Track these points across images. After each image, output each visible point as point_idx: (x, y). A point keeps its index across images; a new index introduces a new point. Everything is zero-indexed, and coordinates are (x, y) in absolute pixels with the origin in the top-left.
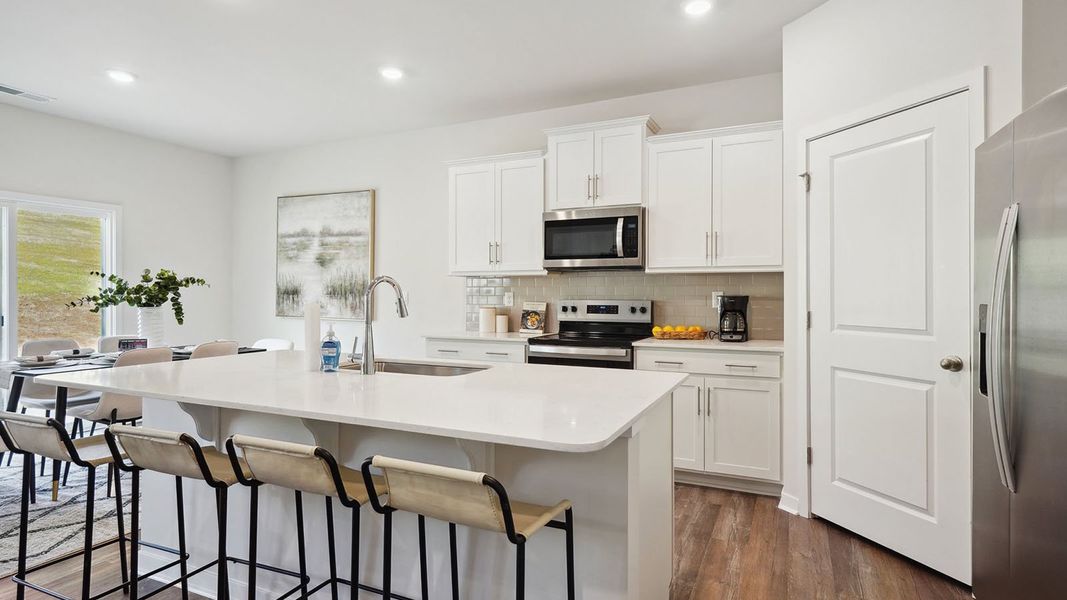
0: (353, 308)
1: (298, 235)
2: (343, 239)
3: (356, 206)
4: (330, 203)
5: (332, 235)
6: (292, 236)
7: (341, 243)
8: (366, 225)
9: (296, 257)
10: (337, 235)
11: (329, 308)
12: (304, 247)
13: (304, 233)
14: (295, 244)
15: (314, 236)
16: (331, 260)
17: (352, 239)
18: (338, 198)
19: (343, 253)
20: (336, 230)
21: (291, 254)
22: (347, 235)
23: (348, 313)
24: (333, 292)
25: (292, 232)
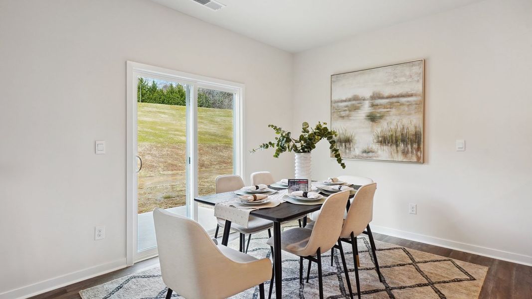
0: (405, 153)
1: (350, 100)
2: (394, 100)
3: (408, 73)
4: (381, 74)
5: (383, 98)
6: (345, 101)
7: (391, 104)
8: (419, 88)
9: (348, 116)
10: (388, 98)
11: (380, 152)
12: (356, 108)
13: (356, 98)
14: (347, 106)
15: (364, 100)
16: (381, 117)
17: (403, 100)
18: (389, 69)
19: (393, 111)
20: (386, 94)
21: (343, 114)
22: (398, 96)
23: (400, 157)
24: (384, 141)
25: (344, 98)
